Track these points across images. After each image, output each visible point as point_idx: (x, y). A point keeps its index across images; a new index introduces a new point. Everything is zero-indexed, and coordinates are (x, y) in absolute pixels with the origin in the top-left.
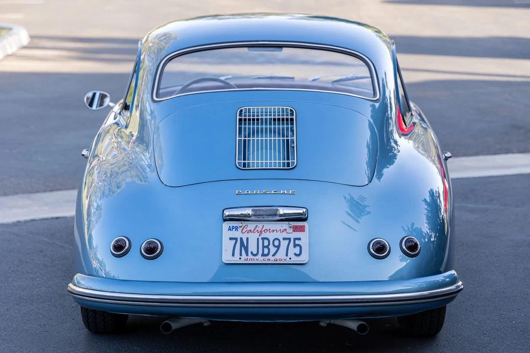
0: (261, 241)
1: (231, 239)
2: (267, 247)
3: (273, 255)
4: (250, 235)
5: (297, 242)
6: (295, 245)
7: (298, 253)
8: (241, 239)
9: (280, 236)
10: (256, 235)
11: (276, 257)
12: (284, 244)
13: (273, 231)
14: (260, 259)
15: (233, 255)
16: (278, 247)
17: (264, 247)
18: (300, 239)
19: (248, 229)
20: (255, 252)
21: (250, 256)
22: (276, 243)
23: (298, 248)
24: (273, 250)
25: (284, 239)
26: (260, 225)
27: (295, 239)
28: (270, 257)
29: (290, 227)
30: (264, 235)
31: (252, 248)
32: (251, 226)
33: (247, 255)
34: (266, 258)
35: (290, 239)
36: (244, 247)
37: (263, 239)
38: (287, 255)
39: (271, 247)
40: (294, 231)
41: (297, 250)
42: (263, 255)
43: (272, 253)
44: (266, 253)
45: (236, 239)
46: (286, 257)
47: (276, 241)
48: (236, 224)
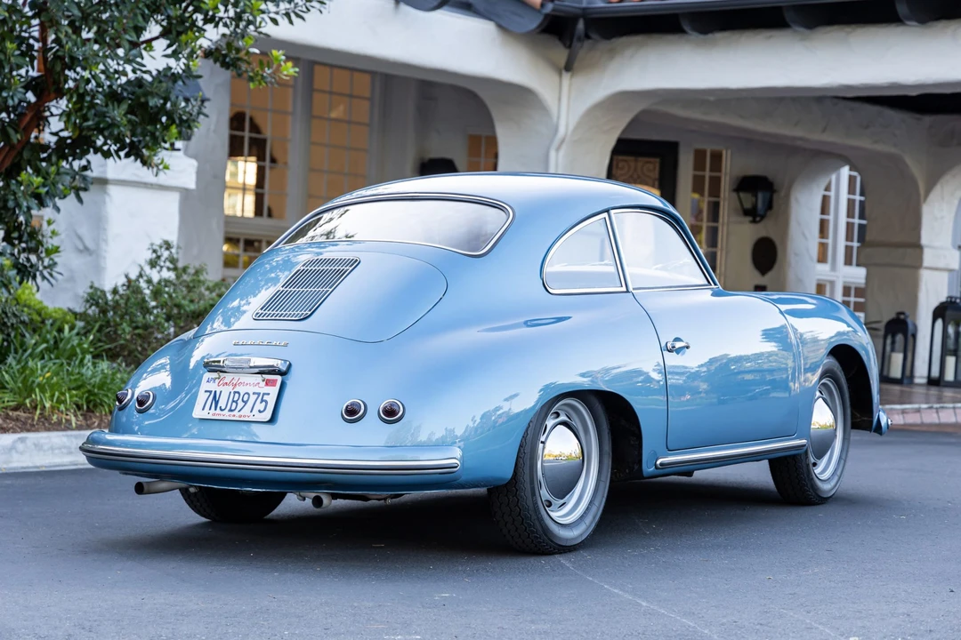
0: (232, 394)
1: (206, 391)
2: (236, 402)
3: (239, 411)
4: (221, 388)
5: (266, 398)
6: (262, 401)
7: (263, 409)
8: (215, 392)
9: (251, 390)
10: (230, 388)
11: (241, 413)
12: (253, 398)
13: (246, 384)
14: (226, 415)
15: (203, 409)
16: (246, 403)
17: (233, 401)
18: (269, 394)
19: (225, 381)
20: (223, 408)
21: (218, 411)
23: (264, 403)
24: (241, 404)
25: (254, 393)
26: (236, 377)
27: (264, 394)
28: (236, 413)
29: (263, 381)
30: (236, 388)
31: (222, 403)
32: (228, 378)
33: (216, 409)
34: (232, 413)
35: (259, 394)
36: (216, 401)
37: (235, 392)
38: (252, 411)
39: (240, 402)
40: (267, 384)
41: (262, 407)
42: (231, 410)
43: (239, 408)
44: (233, 408)
45: (211, 392)
46: (249, 414)
47: (246, 397)
48: (215, 375)
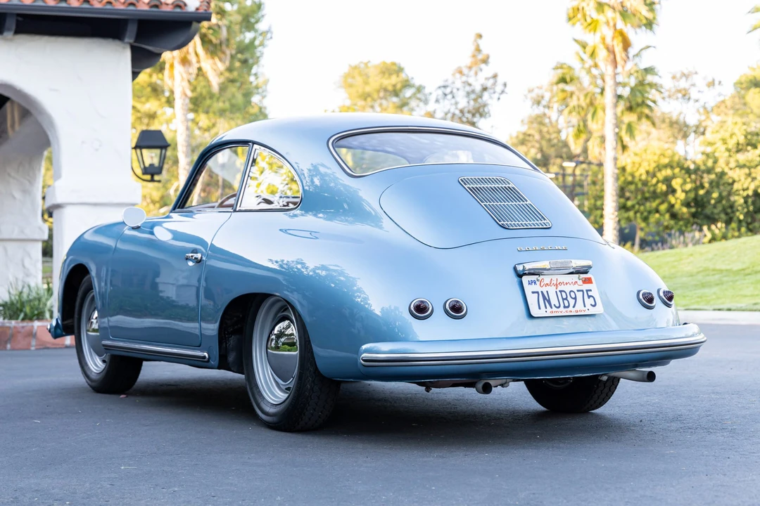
0: (559, 293)
1: (533, 292)
2: (566, 299)
3: (574, 307)
4: (548, 288)
5: (590, 293)
6: (589, 297)
7: (593, 304)
8: (542, 292)
9: (575, 288)
10: (554, 288)
11: (576, 308)
12: (579, 295)
13: (567, 284)
14: (562, 311)
15: (540, 308)
16: (575, 298)
17: (563, 299)
18: (591, 290)
19: (545, 282)
20: (557, 305)
21: (554, 308)
22: (573, 296)
23: (592, 299)
24: (571, 300)
25: (578, 291)
26: (554, 278)
27: (587, 291)
28: (571, 309)
29: (580, 280)
30: (560, 288)
31: (554, 301)
32: (547, 279)
33: (551, 308)
34: (568, 309)
35: (582, 291)
36: (547, 300)
37: (561, 291)
38: (585, 306)
39: (569, 298)
40: (583, 283)
41: (592, 301)
42: (565, 307)
43: (572, 305)
44: (567, 305)
45: (538, 292)
46: (584, 309)
47: (572, 294)
48: (534, 278)
